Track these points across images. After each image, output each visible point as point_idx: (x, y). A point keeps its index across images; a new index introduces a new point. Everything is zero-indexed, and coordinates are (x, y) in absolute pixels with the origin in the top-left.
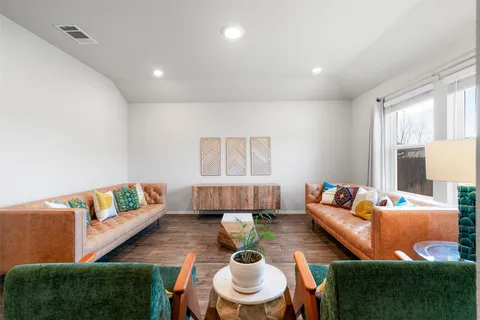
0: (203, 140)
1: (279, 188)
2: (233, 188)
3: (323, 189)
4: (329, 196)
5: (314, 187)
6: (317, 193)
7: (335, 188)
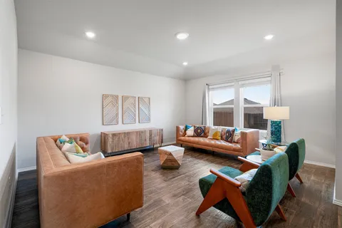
0: (104, 97)
1: (162, 130)
2: (137, 132)
3: (186, 128)
4: (190, 132)
5: (182, 127)
6: (183, 131)
7: (193, 128)
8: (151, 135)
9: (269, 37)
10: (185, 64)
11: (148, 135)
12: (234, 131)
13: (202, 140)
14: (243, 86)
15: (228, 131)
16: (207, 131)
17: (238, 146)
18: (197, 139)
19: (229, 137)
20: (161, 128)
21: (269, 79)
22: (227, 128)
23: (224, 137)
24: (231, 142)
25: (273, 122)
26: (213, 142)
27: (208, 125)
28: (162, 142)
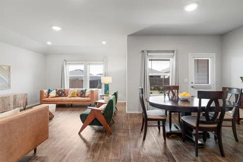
1: (27, 94)
3: (49, 91)
4: (53, 94)
5: (46, 91)
6: (47, 94)
7: (55, 91)
8: (15, 100)
9: (104, 43)
10: (49, 43)
11: (12, 100)
12: (85, 90)
13: (64, 98)
14: (89, 64)
15: (82, 91)
16: (66, 92)
17: (89, 99)
18: (60, 98)
19: (83, 94)
20: (25, 93)
21: (102, 62)
22: (81, 89)
23: (79, 95)
24: (84, 97)
25: (105, 85)
26: (73, 98)
27: (66, 88)
28: (26, 105)
